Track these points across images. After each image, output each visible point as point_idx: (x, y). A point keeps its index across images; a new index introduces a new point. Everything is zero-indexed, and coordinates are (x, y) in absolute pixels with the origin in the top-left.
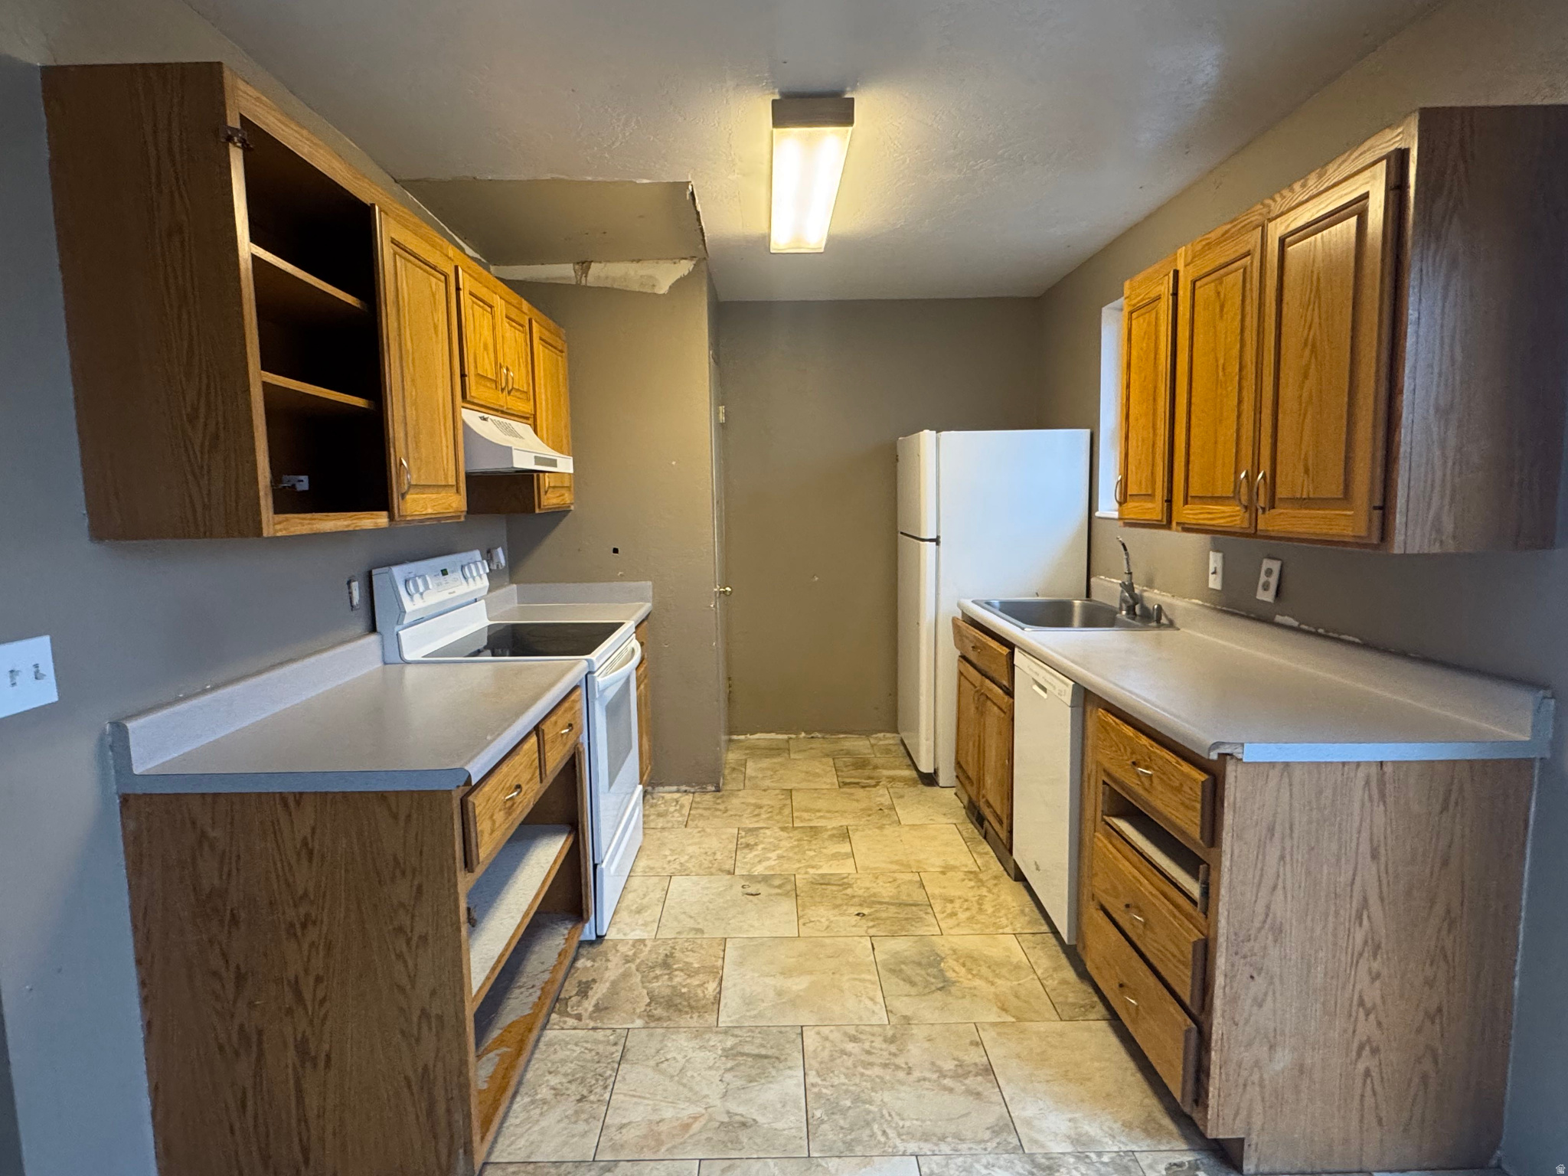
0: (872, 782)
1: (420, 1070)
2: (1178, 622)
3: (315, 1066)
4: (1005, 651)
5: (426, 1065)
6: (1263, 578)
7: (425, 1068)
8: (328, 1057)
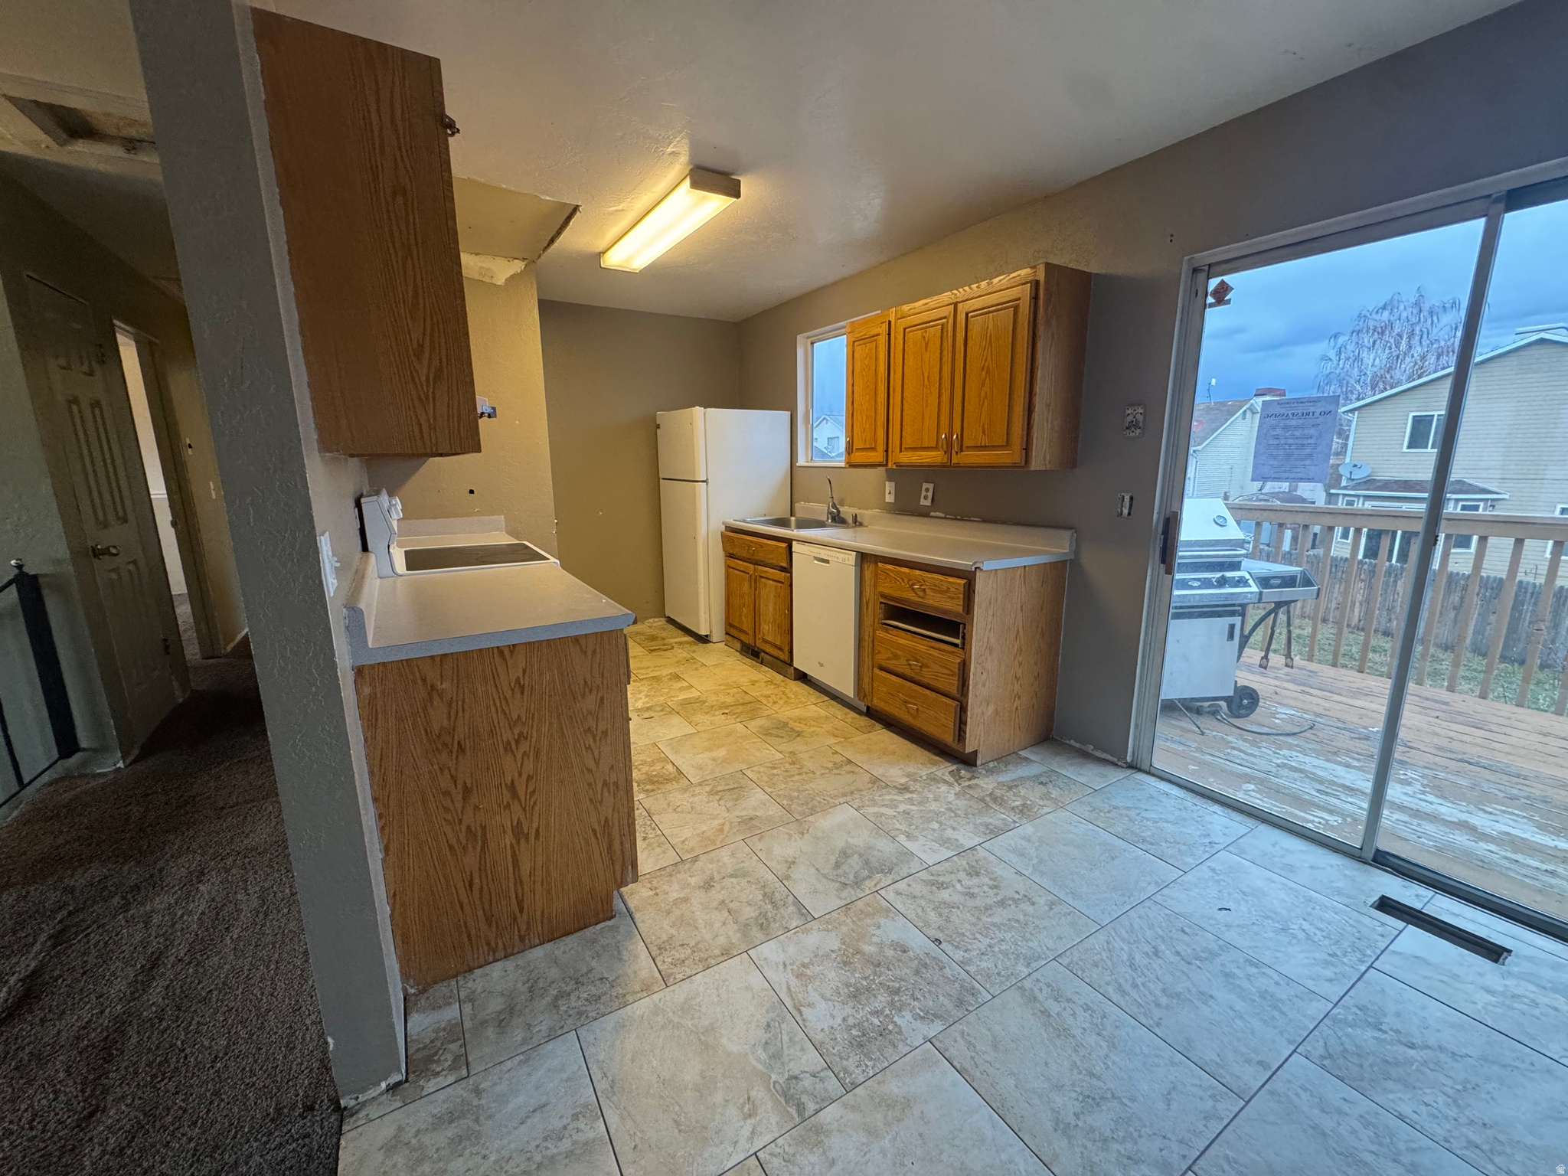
0: (669, 647)
1: (603, 823)
2: (865, 524)
3: (527, 840)
4: (784, 545)
5: (606, 818)
6: (923, 493)
7: (606, 820)
8: (537, 831)
